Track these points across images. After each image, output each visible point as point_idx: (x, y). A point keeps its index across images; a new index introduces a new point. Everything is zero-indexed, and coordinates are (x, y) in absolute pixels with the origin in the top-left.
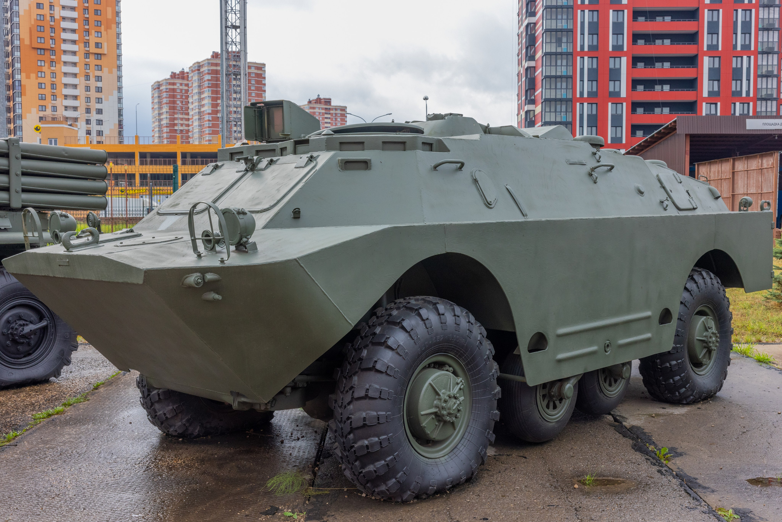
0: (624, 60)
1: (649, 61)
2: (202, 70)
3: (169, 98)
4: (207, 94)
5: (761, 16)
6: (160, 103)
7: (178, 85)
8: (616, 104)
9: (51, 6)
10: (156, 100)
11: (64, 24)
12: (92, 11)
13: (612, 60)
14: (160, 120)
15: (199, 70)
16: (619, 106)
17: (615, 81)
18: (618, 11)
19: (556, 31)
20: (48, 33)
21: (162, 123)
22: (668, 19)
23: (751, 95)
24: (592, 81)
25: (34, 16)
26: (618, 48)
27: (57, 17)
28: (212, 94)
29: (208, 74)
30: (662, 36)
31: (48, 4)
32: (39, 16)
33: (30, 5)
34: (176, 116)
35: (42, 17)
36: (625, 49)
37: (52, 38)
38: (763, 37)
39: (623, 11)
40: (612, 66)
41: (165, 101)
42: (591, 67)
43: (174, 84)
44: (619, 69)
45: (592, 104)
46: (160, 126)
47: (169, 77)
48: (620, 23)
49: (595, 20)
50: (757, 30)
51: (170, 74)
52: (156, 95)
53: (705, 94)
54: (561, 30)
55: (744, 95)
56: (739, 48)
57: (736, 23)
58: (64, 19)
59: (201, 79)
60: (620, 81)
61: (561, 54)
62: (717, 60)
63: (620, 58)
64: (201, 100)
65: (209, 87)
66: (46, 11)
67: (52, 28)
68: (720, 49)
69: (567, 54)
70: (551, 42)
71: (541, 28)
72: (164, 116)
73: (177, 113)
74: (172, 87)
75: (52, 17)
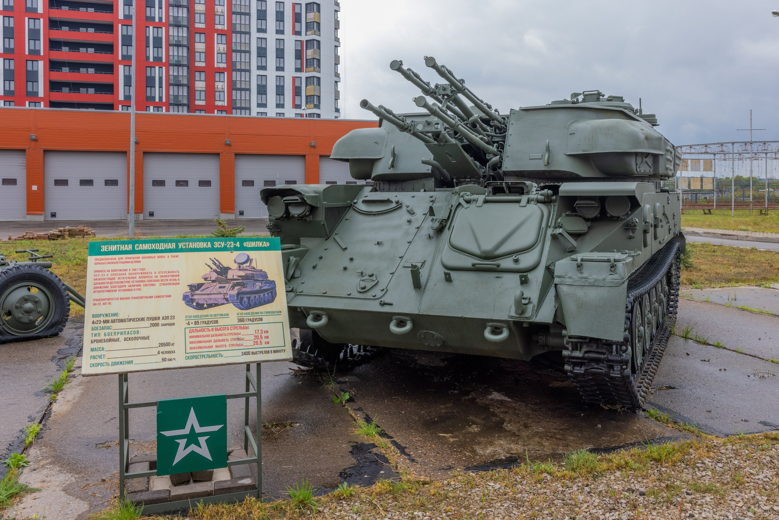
5: (171, 33)
23: (164, 100)
30: (87, 45)
38: (173, 51)
50: (168, 45)
55: (157, 100)
56: (151, 60)
57: (148, 38)
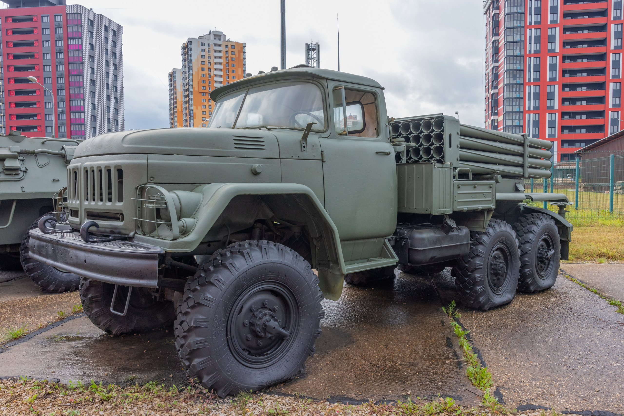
0: (557, 87)
1: (573, 87)
8: (552, 114)
9: (209, 69)
11: (216, 79)
12: (230, 71)
13: (549, 87)
16: (553, 115)
17: (550, 100)
18: (552, 57)
19: (513, 70)
20: (207, 84)
22: (585, 60)
24: (536, 100)
25: (200, 75)
26: (553, 80)
27: (212, 75)
31: (208, 68)
32: (203, 75)
33: (198, 69)
35: (204, 75)
36: (557, 80)
37: (209, 87)
39: (556, 57)
40: (548, 90)
42: (535, 92)
44: (554, 92)
45: (536, 114)
48: (554, 64)
49: (538, 63)
53: (611, 106)
54: (516, 70)
58: (216, 76)
60: (554, 100)
61: (516, 84)
62: (618, 84)
63: (554, 85)
66: (206, 72)
67: (209, 81)
68: (621, 77)
69: (520, 84)
70: (509, 78)
71: (503, 69)
75: (210, 75)
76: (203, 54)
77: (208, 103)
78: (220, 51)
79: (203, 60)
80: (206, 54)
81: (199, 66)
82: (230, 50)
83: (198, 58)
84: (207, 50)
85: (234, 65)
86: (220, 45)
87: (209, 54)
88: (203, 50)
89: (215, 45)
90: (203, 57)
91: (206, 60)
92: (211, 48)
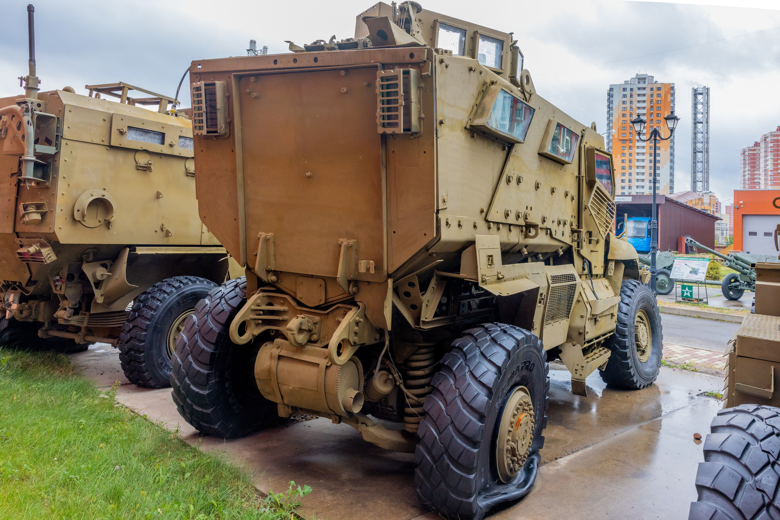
2: (767, 140)
3: (750, 160)
4: (770, 156)
6: (745, 164)
7: (758, 151)
9: (630, 115)
10: (742, 162)
12: (655, 114)
14: (744, 176)
15: (765, 140)
21: (746, 177)
25: (620, 122)
28: (774, 156)
29: (771, 142)
32: (622, 121)
34: (755, 172)
41: (747, 162)
43: (754, 150)
46: (744, 180)
47: (753, 145)
51: (754, 143)
52: (742, 159)
59: (766, 147)
64: (766, 161)
65: (771, 152)
66: (627, 118)
72: (746, 173)
73: (756, 171)
74: (753, 152)
76: (625, 99)
77: (628, 151)
78: (644, 95)
79: (624, 106)
80: (628, 99)
81: (620, 112)
82: (655, 92)
83: (619, 104)
84: (629, 96)
85: (659, 108)
86: (644, 89)
87: (631, 99)
88: (624, 96)
89: (639, 89)
90: (624, 102)
91: (628, 105)
92: (634, 93)
